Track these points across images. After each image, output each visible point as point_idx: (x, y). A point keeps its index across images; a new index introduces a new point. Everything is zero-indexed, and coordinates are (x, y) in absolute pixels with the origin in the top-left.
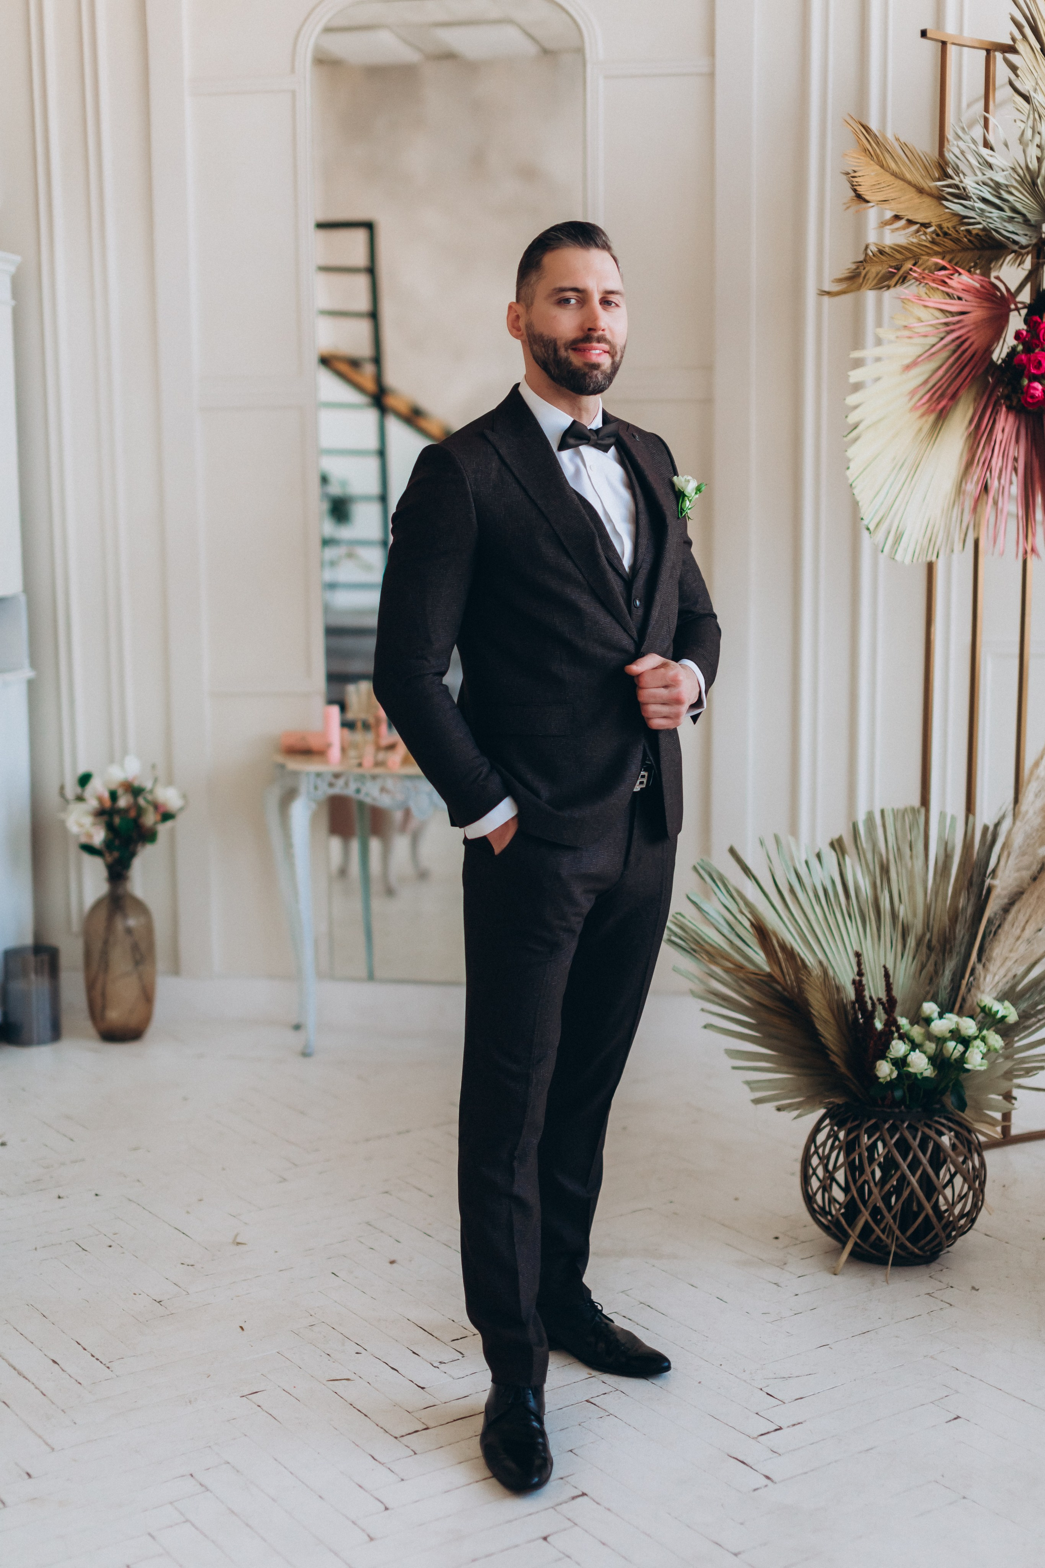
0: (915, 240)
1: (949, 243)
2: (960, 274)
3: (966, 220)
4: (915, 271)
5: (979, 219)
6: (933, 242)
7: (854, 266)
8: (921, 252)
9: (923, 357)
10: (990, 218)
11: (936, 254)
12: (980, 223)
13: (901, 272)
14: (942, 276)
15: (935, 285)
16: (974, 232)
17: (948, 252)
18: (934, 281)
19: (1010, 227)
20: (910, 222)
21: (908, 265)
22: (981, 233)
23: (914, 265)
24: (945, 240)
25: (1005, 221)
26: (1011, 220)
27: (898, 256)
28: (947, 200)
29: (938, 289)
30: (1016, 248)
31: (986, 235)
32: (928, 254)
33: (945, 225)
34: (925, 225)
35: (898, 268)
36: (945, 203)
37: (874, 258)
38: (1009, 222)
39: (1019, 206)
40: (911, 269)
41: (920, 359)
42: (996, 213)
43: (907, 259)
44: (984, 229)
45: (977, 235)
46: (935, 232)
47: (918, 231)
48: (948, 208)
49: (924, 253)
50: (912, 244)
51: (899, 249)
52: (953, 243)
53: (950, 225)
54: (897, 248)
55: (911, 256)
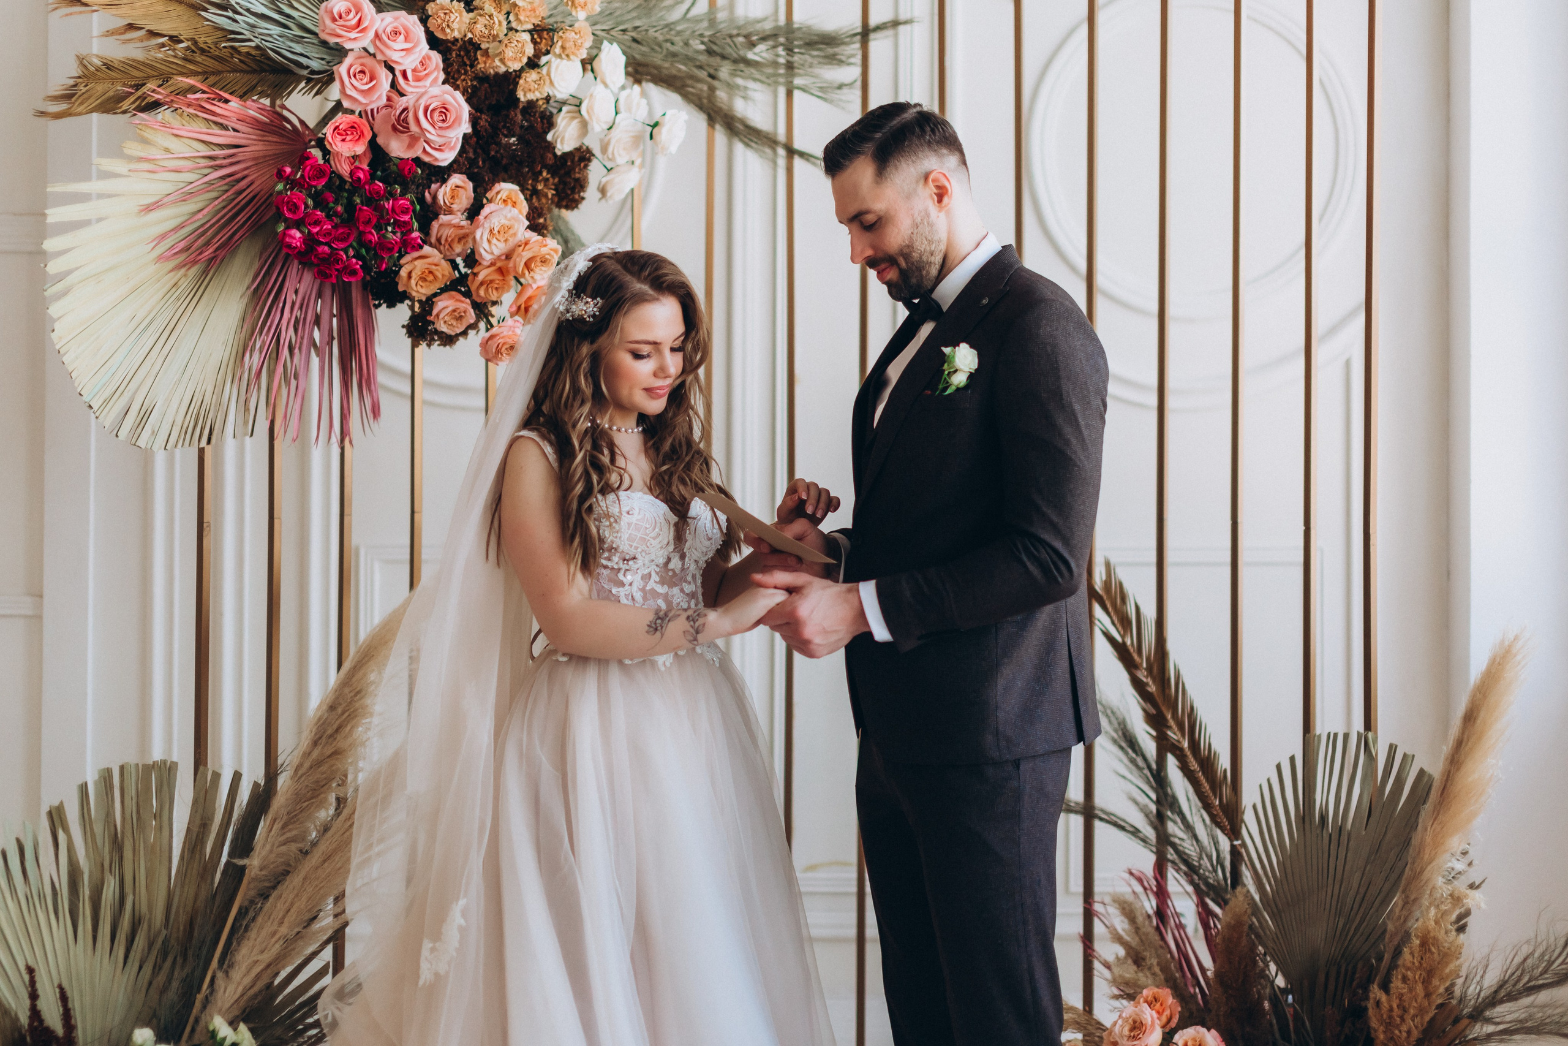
0: (160, 56)
1: (209, 62)
2: (227, 101)
3: (232, 36)
4: (158, 93)
5: (248, 35)
6: (185, 59)
7: (71, 82)
8: (168, 69)
9: (171, 198)
10: (270, 35)
11: (193, 74)
12: (250, 40)
13: (139, 93)
14: (197, 99)
15: (191, 110)
16: (245, 50)
17: (213, 73)
18: (189, 105)
19: (298, 48)
20: (153, 34)
21: (151, 85)
22: (253, 52)
23: (159, 86)
24: (203, 57)
25: (292, 41)
26: (299, 40)
27: (136, 73)
28: (206, 10)
29: (198, 116)
30: (305, 72)
31: (262, 55)
32: (182, 74)
33: (201, 40)
34: (175, 39)
35: (138, 87)
36: (203, 13)
37: (99, 73)
38: (298, 42)
39: (308, 24)
40: (154, 91)
41: (166, 200)
42: (275, 30)
43: (149, 77)
44: (258, 47)
45: (248, 53)
46: (188, 48)
47: (163, 45)
48: (208, 20)
49: (174, 72)
50: (157, 60)
51: (135, 64)
52: (213, 61)
53: (209, 40)
54: (131, 63)
55: (155, 74)
